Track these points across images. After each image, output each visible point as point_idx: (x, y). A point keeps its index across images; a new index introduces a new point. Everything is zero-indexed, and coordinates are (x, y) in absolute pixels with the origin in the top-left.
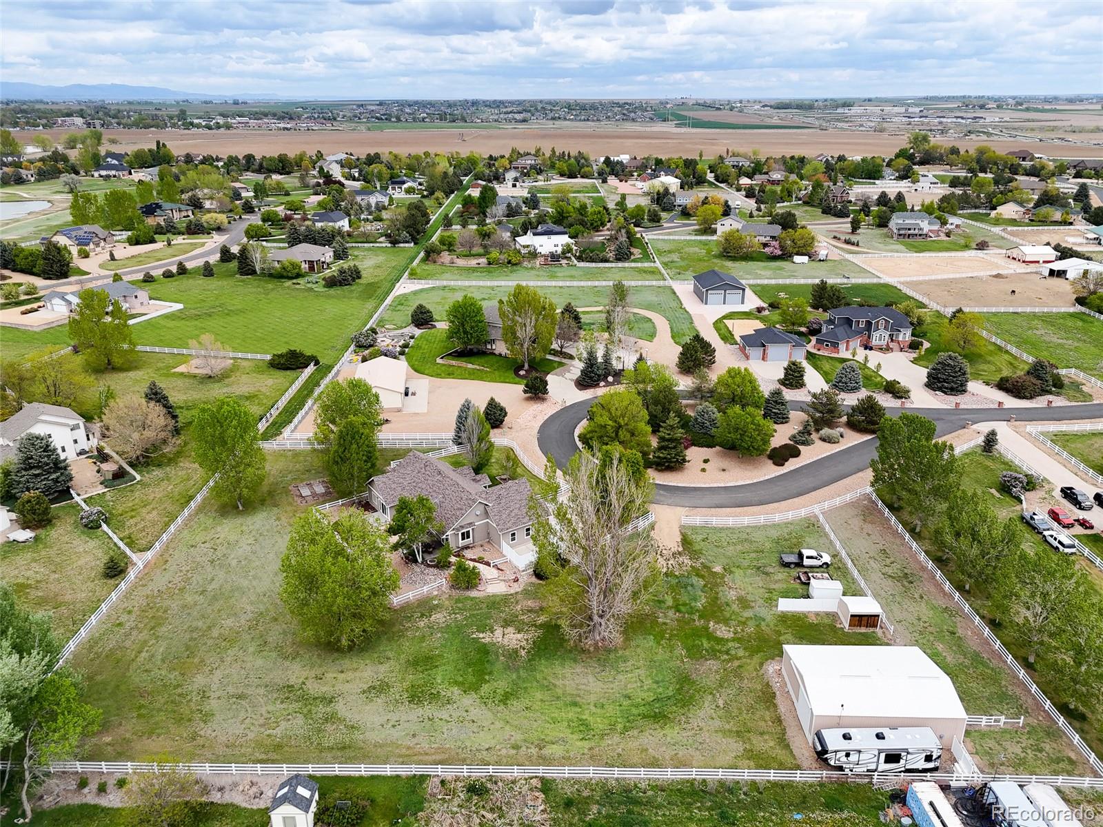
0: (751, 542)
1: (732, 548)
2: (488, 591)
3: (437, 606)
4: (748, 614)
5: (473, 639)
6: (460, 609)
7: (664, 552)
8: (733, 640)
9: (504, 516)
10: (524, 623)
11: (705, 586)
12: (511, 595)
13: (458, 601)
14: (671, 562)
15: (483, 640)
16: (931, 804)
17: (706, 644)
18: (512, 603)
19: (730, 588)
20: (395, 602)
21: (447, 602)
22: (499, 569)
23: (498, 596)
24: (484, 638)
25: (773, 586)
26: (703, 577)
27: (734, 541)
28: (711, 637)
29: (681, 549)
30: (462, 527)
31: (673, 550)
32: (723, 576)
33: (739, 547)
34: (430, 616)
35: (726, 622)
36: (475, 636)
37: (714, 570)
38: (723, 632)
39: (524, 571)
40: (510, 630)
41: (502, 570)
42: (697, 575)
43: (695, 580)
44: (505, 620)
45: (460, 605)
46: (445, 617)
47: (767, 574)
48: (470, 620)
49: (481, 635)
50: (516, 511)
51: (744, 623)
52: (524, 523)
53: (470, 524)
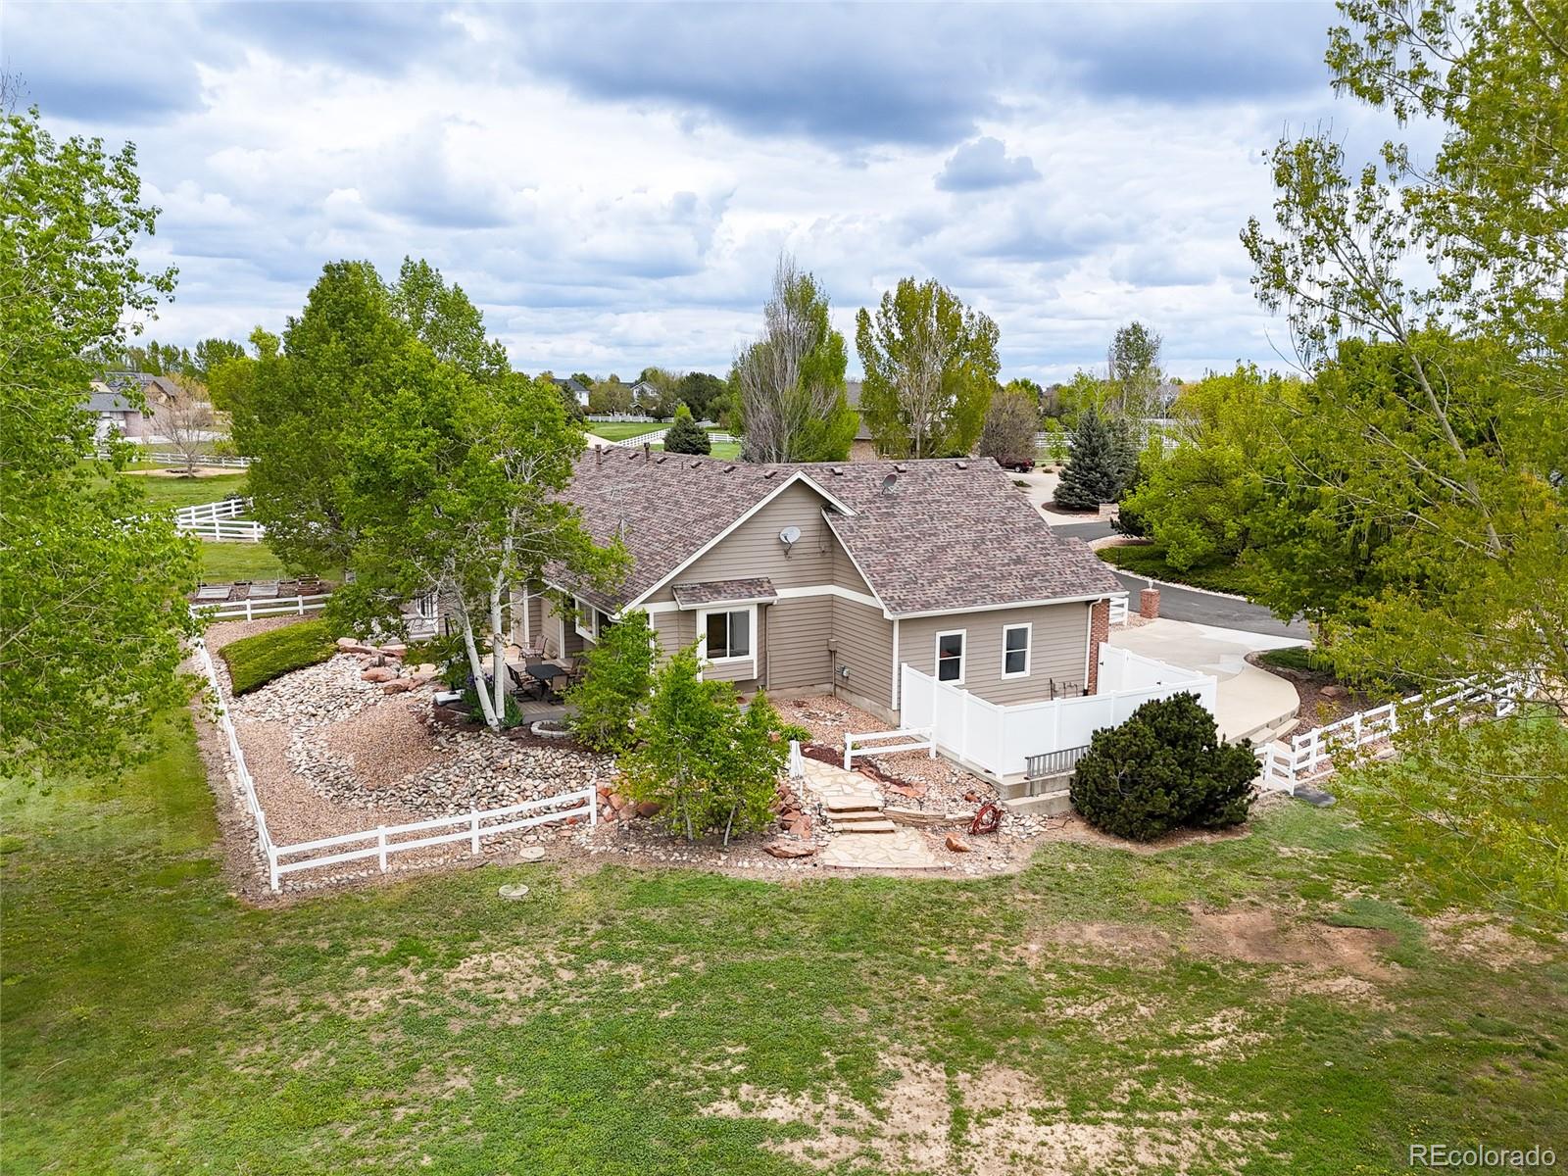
2: (828, 857)
3: (518, 910)
5: (714, 1129)
6: (651, 933)
9: (909, 560)
10: (1094, 1048)
12: (967, 886)
13: (650, 892)
15: (795, 1149)
18: (983, 926)
20: (276, 871)
21: (583, 898)
22: (883, 778)
23: (891, 885)
24: (797, 1130)
30: (715, 589)
34: (453, 960)
36: (728, 1109)
39: (1018, 791)
40: (998, 1084)
41: (901, 784)
44: (952, 1019)
45: (658, 916)
46: (546, 970)
48: (707, 999)
49: (781, 1110)
50: (965, 552)
52: (1002, 598)
53: (752, 585)
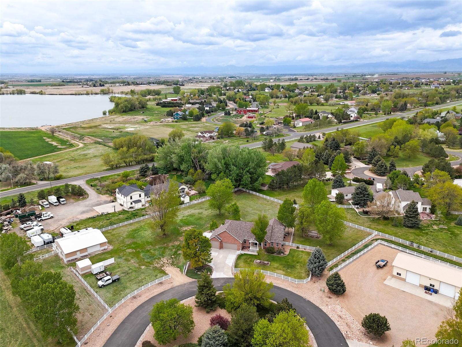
0: (136, 283)
1: (143, 277)
4: (124, 258)
7: (168, 265)
8: (125, 250)
11: (144, 260)
14: (162, 262)
16: (67, 230)
17: (133, 246)
19: (135, 263)
25: (119, 269)
26: (147, 262)
27: (144, 280)
28: (133, 248)
29: (162, 268)
31: (165, 267)
32: (140, 265)
33: (140, 279)
35: (130, 253)
37: (144, 266)
38: (130, 250)
42: (149, 262)
43: (149, 260)
47: (123, 273)
51: (124, 255)
